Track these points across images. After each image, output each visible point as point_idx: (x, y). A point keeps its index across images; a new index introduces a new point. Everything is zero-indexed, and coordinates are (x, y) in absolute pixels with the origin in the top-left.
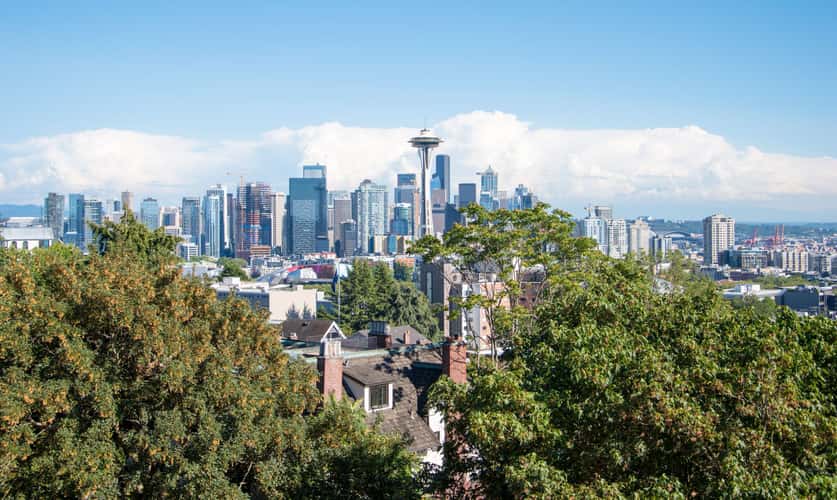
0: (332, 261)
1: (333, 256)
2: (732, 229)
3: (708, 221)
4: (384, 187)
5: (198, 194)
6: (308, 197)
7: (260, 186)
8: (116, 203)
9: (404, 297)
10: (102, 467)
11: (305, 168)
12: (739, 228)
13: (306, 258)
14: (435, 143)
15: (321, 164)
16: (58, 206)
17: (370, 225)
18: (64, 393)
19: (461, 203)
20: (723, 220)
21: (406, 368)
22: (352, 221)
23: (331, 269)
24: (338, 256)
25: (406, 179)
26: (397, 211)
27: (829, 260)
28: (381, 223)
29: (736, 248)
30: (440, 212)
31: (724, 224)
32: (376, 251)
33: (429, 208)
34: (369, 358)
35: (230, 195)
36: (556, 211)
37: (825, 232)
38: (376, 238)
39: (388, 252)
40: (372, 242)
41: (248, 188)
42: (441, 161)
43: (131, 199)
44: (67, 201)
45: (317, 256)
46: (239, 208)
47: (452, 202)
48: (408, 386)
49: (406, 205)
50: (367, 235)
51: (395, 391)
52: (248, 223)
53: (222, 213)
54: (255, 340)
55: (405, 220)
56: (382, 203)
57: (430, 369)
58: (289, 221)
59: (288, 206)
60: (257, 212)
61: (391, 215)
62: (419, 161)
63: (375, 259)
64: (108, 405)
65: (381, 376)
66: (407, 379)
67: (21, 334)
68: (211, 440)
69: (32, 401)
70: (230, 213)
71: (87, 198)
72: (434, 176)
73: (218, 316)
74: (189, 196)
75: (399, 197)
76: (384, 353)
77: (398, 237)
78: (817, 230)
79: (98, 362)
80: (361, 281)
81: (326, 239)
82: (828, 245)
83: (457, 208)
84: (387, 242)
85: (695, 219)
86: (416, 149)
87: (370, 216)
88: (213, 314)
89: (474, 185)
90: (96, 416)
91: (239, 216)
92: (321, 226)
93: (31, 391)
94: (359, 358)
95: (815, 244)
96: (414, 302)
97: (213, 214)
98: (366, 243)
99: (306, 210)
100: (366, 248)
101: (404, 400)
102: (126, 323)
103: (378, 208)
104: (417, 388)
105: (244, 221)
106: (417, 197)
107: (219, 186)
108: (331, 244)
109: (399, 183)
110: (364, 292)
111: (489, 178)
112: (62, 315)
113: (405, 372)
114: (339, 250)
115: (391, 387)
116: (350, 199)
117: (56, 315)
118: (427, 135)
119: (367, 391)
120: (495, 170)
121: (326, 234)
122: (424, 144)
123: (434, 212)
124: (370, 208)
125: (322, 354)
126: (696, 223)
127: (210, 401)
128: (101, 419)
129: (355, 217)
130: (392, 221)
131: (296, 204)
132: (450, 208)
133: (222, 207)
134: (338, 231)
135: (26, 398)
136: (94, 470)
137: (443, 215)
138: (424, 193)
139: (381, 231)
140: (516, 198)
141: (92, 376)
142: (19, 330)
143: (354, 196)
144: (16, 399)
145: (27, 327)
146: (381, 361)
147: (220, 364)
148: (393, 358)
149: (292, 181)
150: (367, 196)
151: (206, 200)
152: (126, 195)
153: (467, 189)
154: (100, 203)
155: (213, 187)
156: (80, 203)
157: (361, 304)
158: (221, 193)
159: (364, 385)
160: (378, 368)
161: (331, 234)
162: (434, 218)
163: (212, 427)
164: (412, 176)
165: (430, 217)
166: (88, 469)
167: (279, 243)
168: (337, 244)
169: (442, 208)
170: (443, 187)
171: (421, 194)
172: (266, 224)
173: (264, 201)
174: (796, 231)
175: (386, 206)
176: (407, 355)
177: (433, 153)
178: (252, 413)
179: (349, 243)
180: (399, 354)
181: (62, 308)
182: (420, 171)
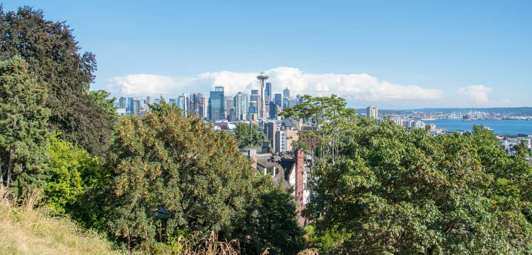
0: (226, 123)
1: (227, 121)
2: (377, 111)
3: (368, 108)
4: (246, 95)
5: (176, 97)
6: (218, 99)
7: (199, 94)
8: (145, 101)
9: (259, 136)
10: (175, 198)
11: (216, 87)
12: (379, 111)
13: (216, 122)
14: (266, 78)
15: (222, 86)
16: (124, 102)
17: (241, 109)
18: (159, 167)
19: (276, 101)
20: (374, 108)
21: (279, 161)
22: (234, 108)
23: (226, 126)
24: (229, 121)
25: (254, 92)
26: (251, 104)
27: (410, 123)
28: (245, 109)
29: (378, 119)
30: (268, 104)
31: (374, 110)
32: (243, 119)
33: (264, 103)
34: (265, 157)
35: (187, 98)
36: (339, 98)
37: (408, 113)
38: (243, 114)
39: (248, 119)
40: (242, 116)
41: (194, 95)
42: (268, 85)
43: (150, 99)
44: (127, 100)
45: (221, 121)
46: (191, 103)
47: (272, 101)
48: (280, 167)
49: (255, 102)
50: (240, 113)
51: (276, 170)
52: (194, 108)
53: (184, 104)
54: (230, 147)
55: (254, 108)
56: (245, 101)
57: (289, 161)
58: (210, 107)
59: (210, 102)
60: (198, 104)
61: (249, 106)
62: (260, 85)
63: (243, 122)
64: (175, 173)
65: (270, 164)
66: (280, 165)
67: (139, 143)
68: (218, 187)
69: (147, 170)
70: (187, 105)
71: (134, 99)
72: (265, 91)
73: (215, 137)
74: (172, 98)
75: (252, 98)
76: (270, 155)
77: (252, 114)
78: (405, 112)
79: (170, 155)
80: (242, 130)
81: (224, 115)
82: (409, 118)
83: (274, 103)
84: (248, 116)
85: (363, 108)
86: (259, 80)
87: (241, 106)
88: (213, 136)
89: (280, 94)
90: (171, 177)
91: (191, 106)
92: (222, 110)
93: (146, 166)
94: (261, 157)
95: (405, 118)
96: (263, 138)
97: (181, 105)
98: (240, 116)
99: (216, 104)
100: (239, 118)
101: (279, 173)
102: (181, 139)
103: (244, 103)
104: (284, 168)
105: (193, 107)
106: (259, 99)
107: (183, 94)
108: (226, 117)
109: (252, 93)
110: (243, 134)
111: (286, 92)
112: (154, 136)
113: (279, 162)
114: (229, 119)
115: (274, 168)
116: (233, 99)
117: (152, 135)
118: (264, 75)
119: (265, 169)
120: (289, 89)
121: (224, 113)
122: (262, 78)
123: (266, 104)
124: (241, 103)
125: (249, 155)
126: (364, 110)
127: (216, 171)
128: (173, 178)
129: (235, 106)
130: (249, 108)
131: (212, 101)
132: (271, 103)
133: (184, 102)
134: (229, 112)
135: (145, 169)
136: (172, 199)
137: (269, 106)
138: (262, 97)
139: (245, 111)
140: (297, 100)
141: (169, 160)
142: (138, 141)
143: (235, 98)
144: (140, 169)
145: (141, 140)
146: (269, 158)
147: (219, 156)
148: (274, 157)
149: (211, 92)
150: (240, 98)
151: (179, 99)
152: (148, 98)
153: (278, 96)
154: (139, 101)
155: (182, 95)
156: (132, 100)
157: (242, 139)
158: (184, 97)
159: (264, 167)
160: (268, 160)
161: (226, 113)
162: (266, 107)
163: (218, 181)
164: (257, 91)
165: (264, 106)
166: (170, 199)
167: (206, 116)
168: (228, 116)
169: (269, 103)
170: (269, 95)
171: (261, 98)
172: (201, 109)
173: (200, 100)
174: (398, 112)
175: (247, 102)
176: (279, 155)
177: (266, 81)
178: (234, 176)
179: (233, 117)
180: (276, 155)
181: (155, 133)
182: (261, 88)
